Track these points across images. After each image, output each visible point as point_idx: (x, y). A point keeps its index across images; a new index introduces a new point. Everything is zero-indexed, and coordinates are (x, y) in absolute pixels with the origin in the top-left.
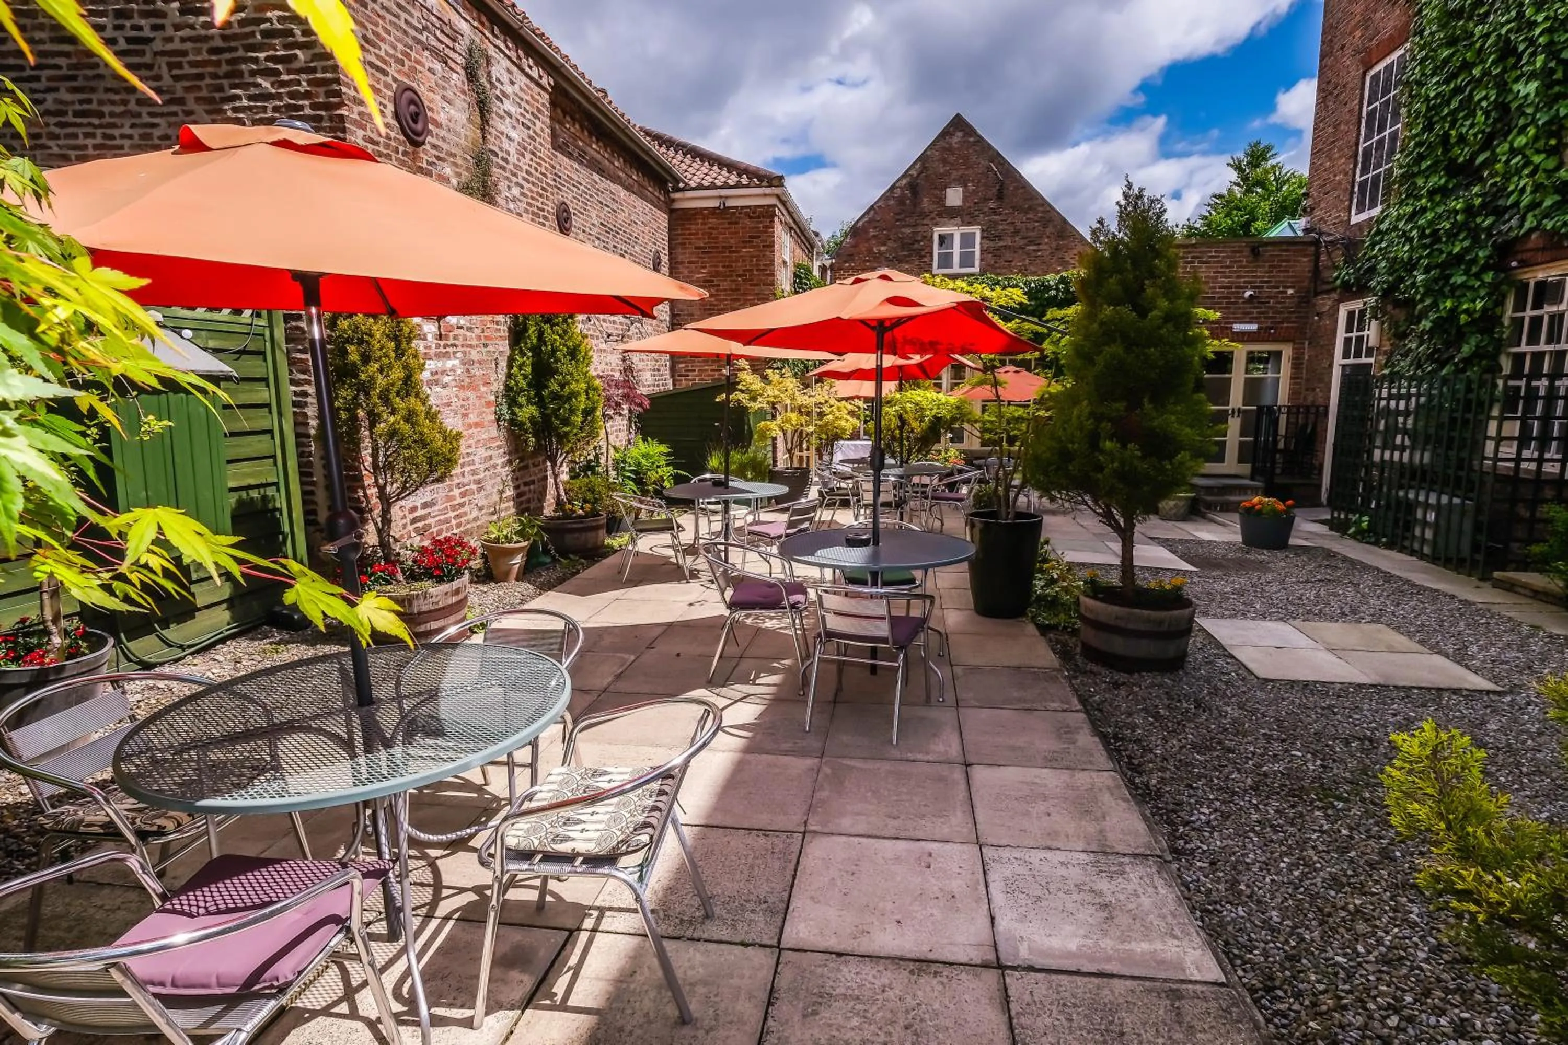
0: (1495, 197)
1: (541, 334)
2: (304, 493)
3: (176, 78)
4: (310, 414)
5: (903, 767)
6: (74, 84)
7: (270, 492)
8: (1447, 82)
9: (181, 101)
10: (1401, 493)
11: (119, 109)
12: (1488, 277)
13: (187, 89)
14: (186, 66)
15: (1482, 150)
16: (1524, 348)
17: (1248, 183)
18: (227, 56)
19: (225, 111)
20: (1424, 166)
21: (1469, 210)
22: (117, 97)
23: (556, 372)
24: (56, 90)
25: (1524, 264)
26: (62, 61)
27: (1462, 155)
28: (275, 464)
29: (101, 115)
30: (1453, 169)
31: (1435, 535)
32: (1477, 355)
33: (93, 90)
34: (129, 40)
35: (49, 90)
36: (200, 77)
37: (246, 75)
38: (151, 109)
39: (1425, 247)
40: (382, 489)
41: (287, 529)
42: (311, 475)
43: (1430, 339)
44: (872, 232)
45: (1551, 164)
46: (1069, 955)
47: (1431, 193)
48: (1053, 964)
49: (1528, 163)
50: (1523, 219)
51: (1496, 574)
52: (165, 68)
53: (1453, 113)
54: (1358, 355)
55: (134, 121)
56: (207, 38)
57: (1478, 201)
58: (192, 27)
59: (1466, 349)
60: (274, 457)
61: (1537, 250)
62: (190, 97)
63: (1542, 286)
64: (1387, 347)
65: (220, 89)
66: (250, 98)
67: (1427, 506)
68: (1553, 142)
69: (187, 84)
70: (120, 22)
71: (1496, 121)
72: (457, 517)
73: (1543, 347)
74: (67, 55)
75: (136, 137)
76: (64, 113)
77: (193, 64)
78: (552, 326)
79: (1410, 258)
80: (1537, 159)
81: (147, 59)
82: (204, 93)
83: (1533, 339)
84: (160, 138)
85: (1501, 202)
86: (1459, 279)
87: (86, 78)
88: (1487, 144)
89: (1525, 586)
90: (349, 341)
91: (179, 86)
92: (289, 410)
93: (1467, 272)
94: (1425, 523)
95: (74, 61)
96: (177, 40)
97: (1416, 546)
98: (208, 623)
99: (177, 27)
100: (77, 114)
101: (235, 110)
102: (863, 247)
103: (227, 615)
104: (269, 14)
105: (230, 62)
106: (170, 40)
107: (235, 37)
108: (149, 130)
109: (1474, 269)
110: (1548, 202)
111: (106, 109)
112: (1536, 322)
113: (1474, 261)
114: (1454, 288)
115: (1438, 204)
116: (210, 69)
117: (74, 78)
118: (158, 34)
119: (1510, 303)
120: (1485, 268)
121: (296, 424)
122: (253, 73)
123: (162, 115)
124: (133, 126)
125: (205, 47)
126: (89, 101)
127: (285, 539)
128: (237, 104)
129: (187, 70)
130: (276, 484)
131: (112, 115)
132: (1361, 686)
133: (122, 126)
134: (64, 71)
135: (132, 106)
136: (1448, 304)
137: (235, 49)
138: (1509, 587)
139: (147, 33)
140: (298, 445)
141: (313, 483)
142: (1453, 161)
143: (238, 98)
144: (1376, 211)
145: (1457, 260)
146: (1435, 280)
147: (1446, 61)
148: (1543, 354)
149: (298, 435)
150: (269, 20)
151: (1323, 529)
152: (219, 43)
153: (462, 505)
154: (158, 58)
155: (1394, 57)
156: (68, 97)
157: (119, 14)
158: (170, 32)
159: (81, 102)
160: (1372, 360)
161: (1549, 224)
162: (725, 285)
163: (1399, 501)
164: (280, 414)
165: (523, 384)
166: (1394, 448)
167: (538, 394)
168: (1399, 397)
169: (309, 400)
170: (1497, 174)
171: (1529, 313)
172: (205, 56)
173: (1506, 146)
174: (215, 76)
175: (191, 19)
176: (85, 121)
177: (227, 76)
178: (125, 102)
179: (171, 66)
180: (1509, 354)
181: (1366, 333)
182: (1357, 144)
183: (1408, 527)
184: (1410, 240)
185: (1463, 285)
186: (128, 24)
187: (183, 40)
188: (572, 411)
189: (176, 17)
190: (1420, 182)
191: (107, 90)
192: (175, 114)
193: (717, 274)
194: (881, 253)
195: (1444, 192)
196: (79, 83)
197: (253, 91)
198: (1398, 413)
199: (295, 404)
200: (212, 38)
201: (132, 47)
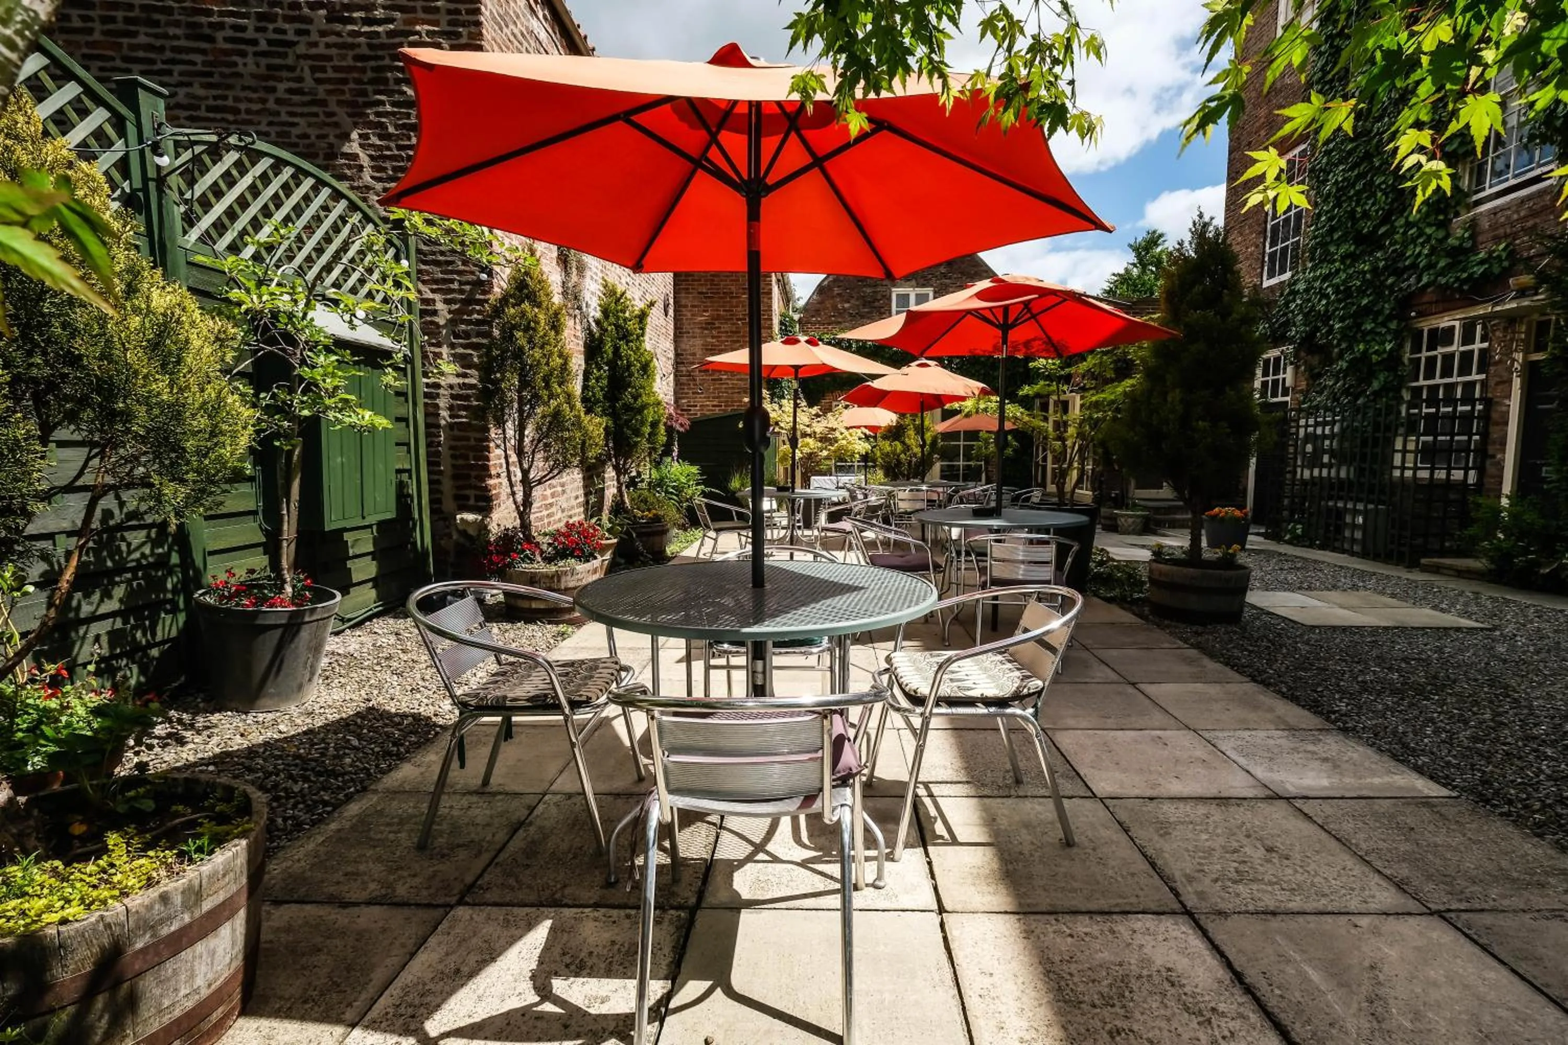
0: (1395, 261)
1: (616, 350)
2: (431, 482)
3: (319, 81)
4: (441, 405)
5: (1083, 686)
6: (210, 80)
7: (405, 477)
8: (1352, 169)
9: (323, 103)
10: (1331, 503)
11: (256, 107)
12: (1393, 325)
13: (329, 92)
14: (329, 70)
15: (1382, 223)
16: (1422, 382)
17: (1142, 263)
18: (373, 63)
19: (368, 115)
20: (1336, 236)
21: (1375, 270)
22: (255, 96)
23: (629, 385)
24: (189, 85)
25: (1422, 314)
26: (198, 58)
27: (1366, 227)
28: (409, 452)
29: (236, 111)
30: (1360, 239)
31: (1364, 534)
32: (1384, 389)
33: (230, 87)
34: (270, 42)
35: (181, 84)
36: (344, 81)
37: (391, 82)
38: (290, 109)
39: (1339, 301)
40: (525, 473)
41: (416, 516)
42: (438, 464)
43: (1345, 378)
44: (836, 290)
45: (1441, 234)
46: (1325, 788)
47: (1343, 259)
48: (1323, 794)
49: (1421, 233)
50: (1419, 279)
51: (1423, 561)
52: (307, 72)
53: (1358, 193)
54: (1274, 395)
55: (271, 119)
56: (353, 46)
57: (1382, 264)
58: (338, 34)
59: (1376, 385)
60: (408, 445)
61: (1430, 303)
62: (332, 100)
63: (1433, 332)
64: (1303, 385)
65: (364, 93)
66: (393, 104)
67: (1355, 512)
68: (1441, 217)
69: (331, 87)
70: (262, 24)
71: (1393, 201)
72: (549, 516)
73: (1438, 381)
74: (203, 52)
75: (273, 135)
76: (198, 108)
77: (336, 69)
78: (628, 342)
79: (1327, 311)
80: (1428, 231)
81: (290, 61)
82: (347, 97)
83: (1430, 375)
84: (298, 137)
85: (1400, 265)
86: (1368, 326)
87: (222, 75)
88: (1386, 219)
89: (1450, 568)
90: (515, 327)
91: (321, 89)
92: (421, 401)
93: (1374, 321)
94: (1354, 526)
95: (210, 58)
96: (322, 45)
97: (1346, 546)
98: (360, 599)
99: (323, 34)
100: (209, 109)
101: (378, 114)
102: (828, 304)
103: (373, 594)
104: (418, 28)
105: (375, 69)
106: (315, 44)
107: (383, 46)
108: (286, 129)
109: (1380, 319)
110: (1442, 264)
111: (243, 106)
112: (1431, 361)
113: (1380, 312)
114: (1365, 333)
115: (1349, 267)
116: (356, 75)
117: (210, 74)
118: (304, 39)
119: (1408, 347)
120: (1390, 318)
121: (427, 415)
122: (398, 81)
123: (302, 115)
124: (270, 124)
125: (351, 53)
126: (225, 98)
127: (415, 525)
128: (381, 109)
129: (331, 74)
130: (409, 471)
131: (248, 112)
132: (1386, 628)
133: (259, 123)
134: (199, 67)
135: (271, 105)
136: (1361, 347)
137: (382, 58)
138: (1436, 570)
139: (291, 37)
140: (428, 435)
141: (441, 473)
142: (1359, 232)
143: (382, 103)
144: (1287, 276)
145: (1366, 311)
146: (1349, 328)
147: (1350, 153)
148: (1438, 386)
149: (428, 426)
150: (418, 33)
151: (1261, 539)
152: (365, 51)
153: (551, 505)
154: (302, 62)
155: (1296, 151)
156: (201, 92)
157: (261, 17)
158: (314, 37)
159: (215, 98)
160: (1288, 399)
161: (1443, 280)
162: (726, 327)
163: (1329, 510)
164: (415, 404)
165: (600, 395)
166: (1322, 466)
167: (613, 407)
168: (1325, 424)
169: (441, 391)
170: (1396, 243)
171: (1424, 354)
172: (350, 62)
173: (1402, 221)
174: (359, 81)
175: (338, 27)
176: (219, 116)
177: (371, 82)
178: (264, 101)
179: (313, 69)
180: (1408, 388)
181: (1281, 376)
182: (1266, 222)
183: (1339, 530)
184: (1327, 296)
185: (1372, 331)
186: (271, 27)
187: (328, 46)
188: (643, 423)
189: (323, 24)
190: (1332, 249)
191: (244, 88)
192: (316, 115)
193: (718, 317)
194: (845, 309)
195: (1353, 258)
196: (216, 79)
197: (397, 97)
198: (1324, 437)
199: (426, 395)
200: (359, 45)
201: (273, 49)
